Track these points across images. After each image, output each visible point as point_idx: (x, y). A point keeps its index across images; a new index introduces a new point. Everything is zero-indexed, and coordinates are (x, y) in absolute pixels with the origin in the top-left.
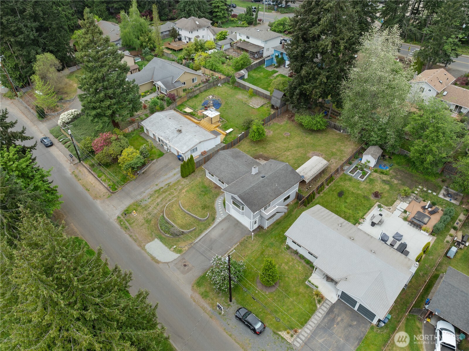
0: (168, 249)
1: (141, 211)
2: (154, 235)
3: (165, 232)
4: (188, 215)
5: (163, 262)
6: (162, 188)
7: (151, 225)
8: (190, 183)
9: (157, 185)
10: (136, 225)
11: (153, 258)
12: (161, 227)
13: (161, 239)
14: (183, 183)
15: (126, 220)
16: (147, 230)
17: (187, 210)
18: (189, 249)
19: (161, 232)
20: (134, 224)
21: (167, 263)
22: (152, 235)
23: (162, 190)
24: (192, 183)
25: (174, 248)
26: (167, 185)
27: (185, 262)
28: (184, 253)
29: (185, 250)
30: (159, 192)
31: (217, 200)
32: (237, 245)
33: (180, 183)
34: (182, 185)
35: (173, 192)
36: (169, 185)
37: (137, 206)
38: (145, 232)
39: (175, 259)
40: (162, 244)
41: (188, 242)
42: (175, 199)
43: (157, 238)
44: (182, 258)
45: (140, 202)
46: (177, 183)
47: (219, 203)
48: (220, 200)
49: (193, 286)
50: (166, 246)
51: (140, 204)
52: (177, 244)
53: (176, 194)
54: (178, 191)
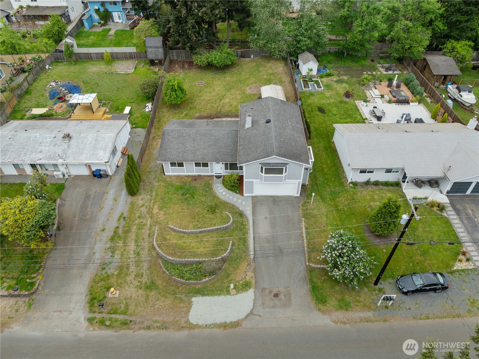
0: (228, 297)
1: (119, 281)
2: (183, 297)
3: (196, 279)
4: (203, 234)
5: (243, 317)
6: (117, 228)
7: (161, 287)
8: (151, 196)
9: (103, 230)
10: (136, 305)
11: (224, 326)
12: (182, 277)
13: (200, 294)
14: (140, 203)
15: (109, 313)
16: (163, 299)
17: (194, 228)
18: (254, 271)
19: (188, 284)
20: (132, 308)
21: (251, 313)
22: (181, 299)
23: (120, 231)
24: (154, 193)
25: (234, 288)
26: (119, 220)
27: (270, 292)
28: (256, 282)
29: (252, 277)
30: (119, 237)
31: (216, 191)
32: (303, 222)
33: (137, 205)
34: (143, 205)
35: (142, 222)
36: (124, 218)
37: (105, 281)
38: (163, 304)
39: (254, 300)
40: (211, 297)
41: (243, 266)
42: (156, 229)
43: (193, 296)
44: (260, 290)
45: (104, 271)
46: (133, 207)
47: (224, 193)
48: (220, 190)
49: (319, 310)
50: (220, 295)
51: (106, 273)
52: (231, 280)
53: (149, 222)
54: (147, 215)
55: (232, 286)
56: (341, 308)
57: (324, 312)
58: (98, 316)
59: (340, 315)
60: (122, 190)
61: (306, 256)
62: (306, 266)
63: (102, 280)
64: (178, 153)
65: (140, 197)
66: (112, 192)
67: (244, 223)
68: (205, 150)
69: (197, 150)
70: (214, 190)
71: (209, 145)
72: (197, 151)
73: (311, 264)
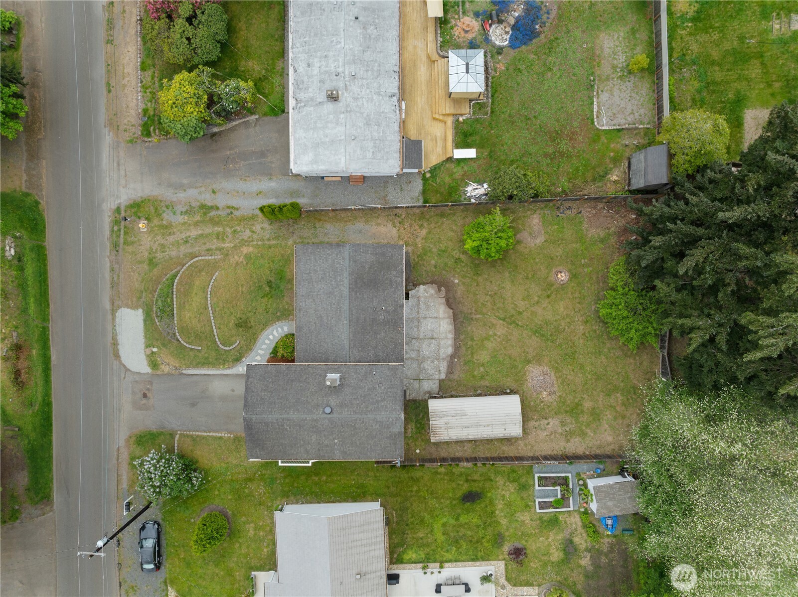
0: (143, 346)
1: (155, 229)
2: (143, 300)
5: (123, 362)
6: (218, 208)
7: (152, 274)
9: (214, 192)
10: (133, 253)
13: (146, 317)
14: (257, 227)
16: (140, 279)
18: (169, 374)
20: (130, 249)
21: (127, 370)
22: (141, 297)
23: (213, 213)
24: (273, 242)
25: (153, 352)
26: (228, 207)
27: (148, 390)
28: (158, 375)
29: (163, 371)
31: (275, 326)
32: (229, 435)
34: (253, 232)
35: (227, 236)
36: (232, 213)
37: (156, 212)
39: (140, 373)
40: (143, 329)
41: (174, 362)
42: (216, 257)
43: (144, 310)
44: (150, 379)
45: (164, 209)
46: (249, 220)
47: (271, 337)
49: (131, 437)
50: (145, 337)
51: (164, 212)
52: (160, 349)
53: (228, 245)
54: (237, 241)
55: (155, 350)
57: (127, 441)
58: (121, 217)
59: (125, 455)
60: (277, 197)
61: (188, 433)
62: (177, 431)
65: (266, 225)
66: (273, 184)
67: (227, 364)
70: (277, 323)
73: (178, 436)
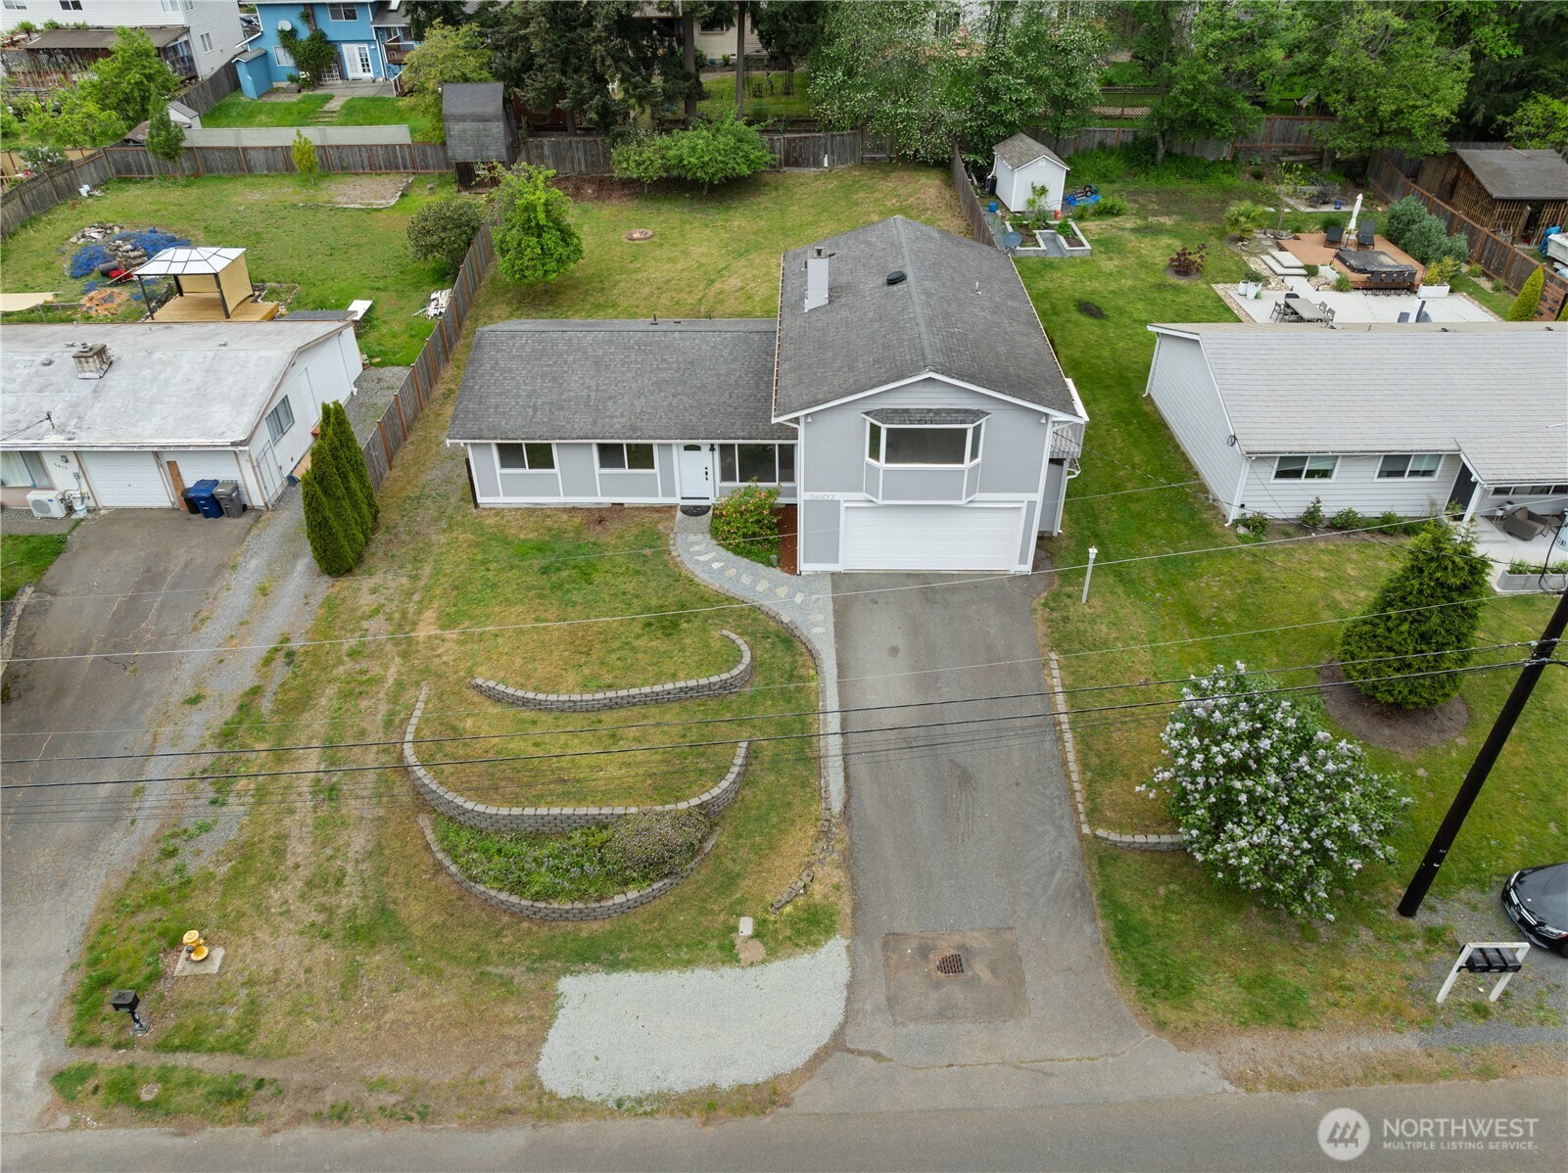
0: (729, 972)
1: (236, 903)
2: (518, 974)
3: (583, 896)
4: (624, 713)
5: (799, 1061)
6: (255, 692)
7: (418, 930)
8: (415, 578)
9: (194, 701)
10: (296, 1011)
11: (708, 1103)
12: (518, 887)
13: (596, 960)
14: (366, 601)
15: (165, 1047)
16: (423, 983)
17: (585, 687)
18: (849, 861)
19: (546, 919)
20: (273, 1022)
21: (838, 1043)
22: (508, 981)
23: (266, 705)
24: (427, 570)
25: (757, 935)
26: (267, 661)
27: (924, 951)
28: (854, 913)
29: (837, 887)
30: (260, 728)
31: (685, 557)
32: (1054, 665)
33: (354, 610)
34: (376, 611)
35: (363, 672)
36: (290, 655)
37: (166, 904)
38: (420, 1005)
39: (850, 986)
40: (649, 975)
41: (799, 841)
42: (421, 698)
43: (566, 971)
44: (878, 944)
45: (171, 864)
46: (332, 618)
47: (716, 566)
48: (700, 553)
49: (1161, 1026)
50: (689, 963)
51: (180, 870)
52: (741, 901)
53: (393, 670)
54: (389, 647)
55: (746, 926)
56: (1266, 1017)
57: (1184, 1038)
58: (109, 1061)
59: (1261, 1047)
60: (296, 557)
61: (1079, 797)
62: (1082, 838)
63: (155, 899)
64: (530, 410)
65: (368, 583)
66: (253, 564)
67: (802, 671)
68: (643, 400)
69: (610, 398)
70: (674, 554)
71: (658, 383)
72: (610, 403)
73: (1100, 832)
